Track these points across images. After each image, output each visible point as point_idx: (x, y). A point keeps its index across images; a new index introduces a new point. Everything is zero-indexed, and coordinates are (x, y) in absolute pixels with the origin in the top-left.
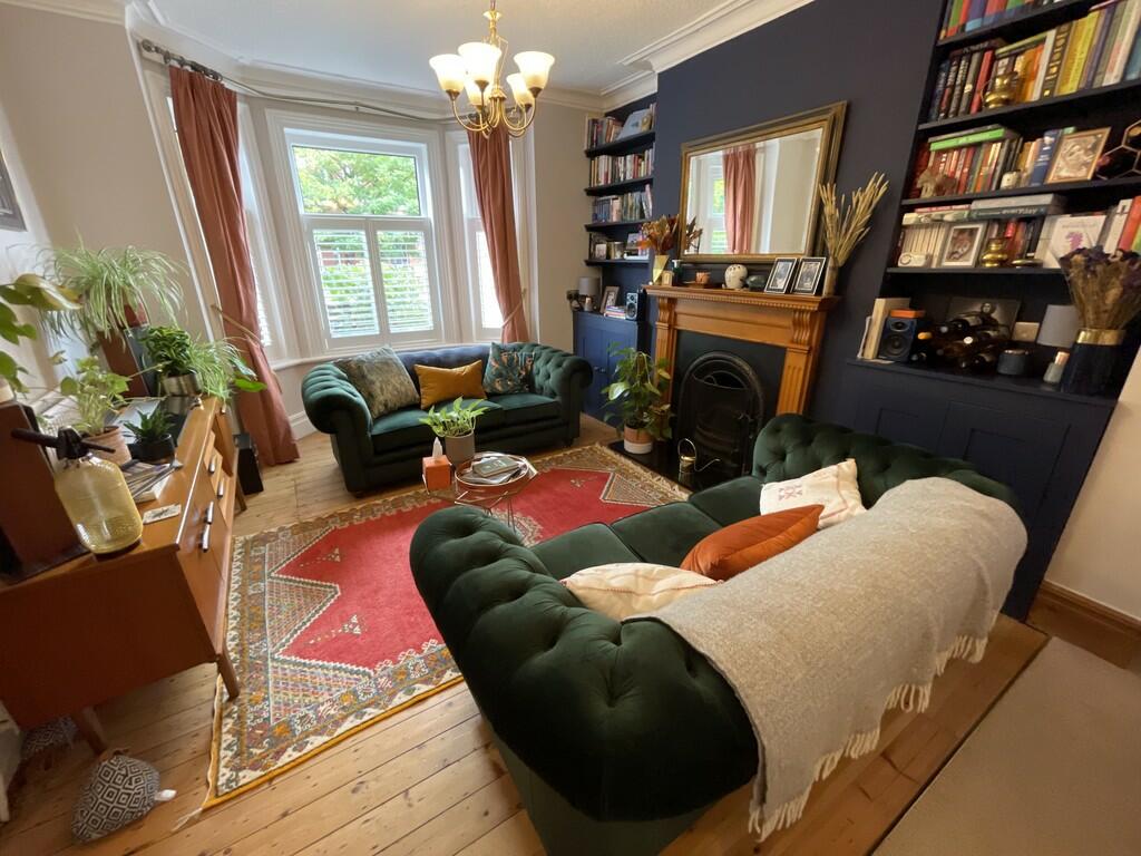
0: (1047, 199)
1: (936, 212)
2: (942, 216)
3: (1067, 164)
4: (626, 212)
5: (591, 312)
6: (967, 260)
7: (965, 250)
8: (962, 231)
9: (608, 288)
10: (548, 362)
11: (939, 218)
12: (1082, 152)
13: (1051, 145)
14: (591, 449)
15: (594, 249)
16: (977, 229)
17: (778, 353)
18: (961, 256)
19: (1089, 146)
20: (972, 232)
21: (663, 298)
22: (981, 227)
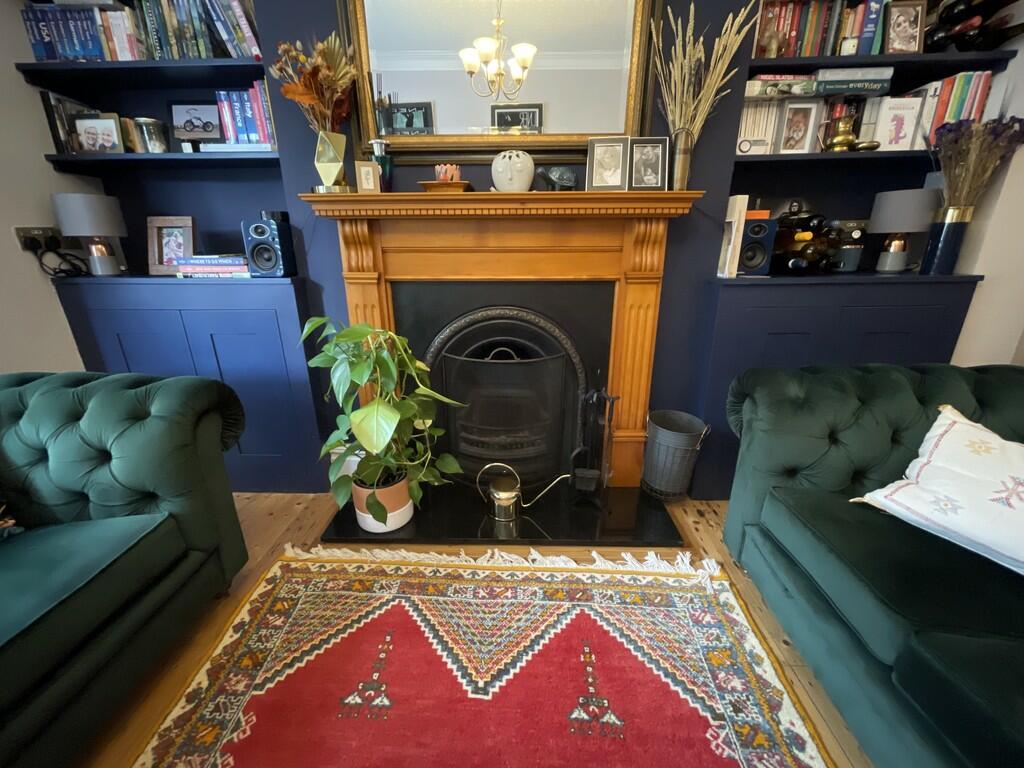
0: (888, 73)
1: (784, 80)
2: (790, 86)
3: (898, 35)
4: (163, 42)
5: (122, 275)
6: (802, 148)
7: (801, 134)
8: (796, 111)
9: (155, 222)
10: (75, 416)
11: (786, 88)
12: (907, 24)
13: (877, 12)
14: (286, 568)
15: (72, 130)
16: (810, 109)
17: (603, 290)
18: (797, 142)
19: (912, 19)
20: (806, 113)
21: (353, 220)
22: (814, 107)
